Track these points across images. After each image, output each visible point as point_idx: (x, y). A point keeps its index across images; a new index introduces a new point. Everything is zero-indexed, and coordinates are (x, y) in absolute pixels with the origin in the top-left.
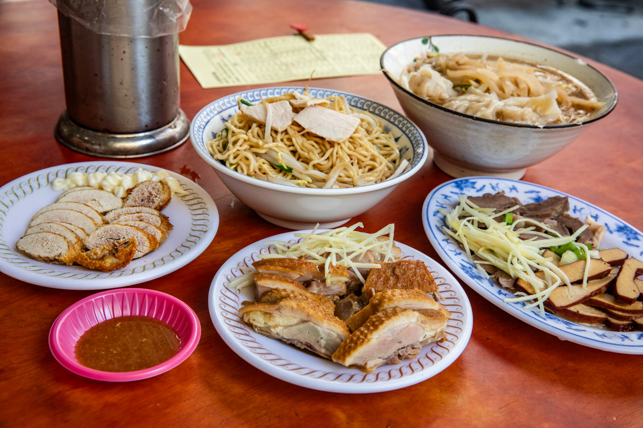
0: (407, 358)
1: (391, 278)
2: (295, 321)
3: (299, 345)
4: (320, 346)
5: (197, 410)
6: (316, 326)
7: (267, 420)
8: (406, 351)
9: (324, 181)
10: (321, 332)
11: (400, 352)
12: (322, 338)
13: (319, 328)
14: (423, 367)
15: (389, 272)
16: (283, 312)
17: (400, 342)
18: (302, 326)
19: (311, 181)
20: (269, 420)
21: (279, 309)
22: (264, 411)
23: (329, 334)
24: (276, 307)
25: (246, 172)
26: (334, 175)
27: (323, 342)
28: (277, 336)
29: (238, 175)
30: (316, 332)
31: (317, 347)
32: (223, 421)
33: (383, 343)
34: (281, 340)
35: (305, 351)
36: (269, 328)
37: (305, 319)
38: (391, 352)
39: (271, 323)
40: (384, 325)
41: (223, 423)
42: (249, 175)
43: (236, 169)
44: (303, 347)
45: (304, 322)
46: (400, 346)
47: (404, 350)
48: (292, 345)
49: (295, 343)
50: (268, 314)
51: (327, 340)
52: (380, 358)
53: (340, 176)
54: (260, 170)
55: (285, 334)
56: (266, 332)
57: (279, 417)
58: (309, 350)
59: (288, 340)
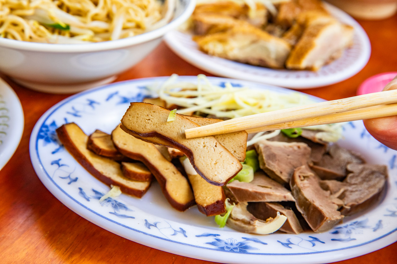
19: (93, 34)
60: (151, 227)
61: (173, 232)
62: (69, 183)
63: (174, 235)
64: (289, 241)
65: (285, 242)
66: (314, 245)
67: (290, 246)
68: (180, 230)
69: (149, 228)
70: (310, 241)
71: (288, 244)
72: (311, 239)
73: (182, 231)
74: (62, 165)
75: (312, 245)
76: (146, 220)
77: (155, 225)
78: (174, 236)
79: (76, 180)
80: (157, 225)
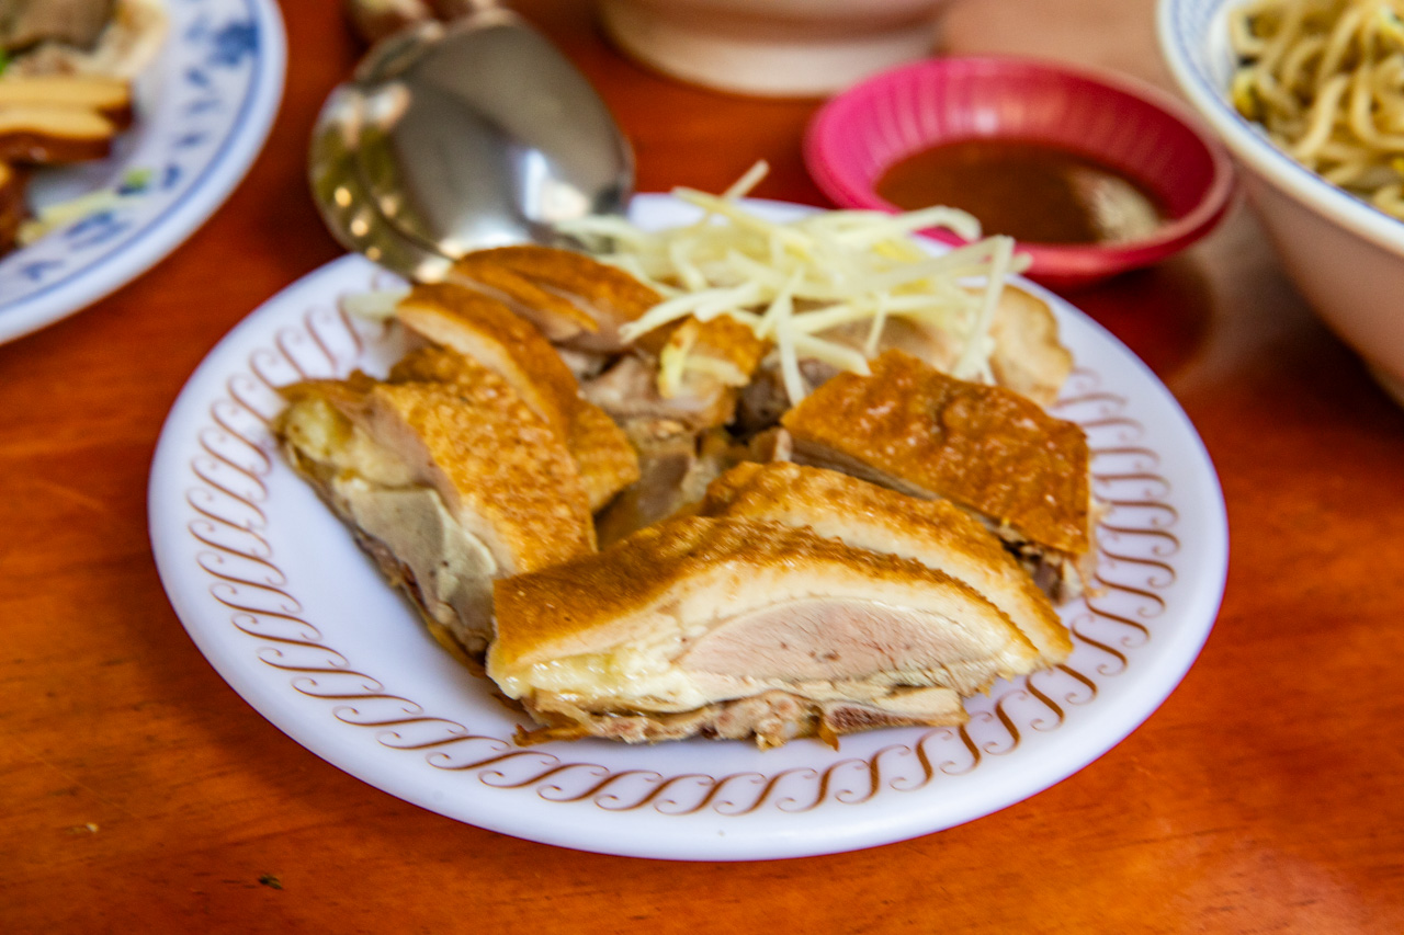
1: (916, 427)
3: (388, 568)
4: (434, 591)
6: (442, 511)
10: (448, 537)
12: (446, 564)
13: (447, 522)
14: (976, 754)
15: (921, 405)
16: (379, 426)
21: (369, 414)
23: (471, 555)
24: (365, 401)
28: (344, 512)
30: (437, 534)
31: (426, 594)
36: (331, 472)
39: (340, 457)
44: (396, 580)
45: (419, 484)
49: (381, 556)
50: (343, 424)
51: (460, 579)
55: (363, 513)
56: (322, 486)
58: (409, 598)
59: (368, 537)
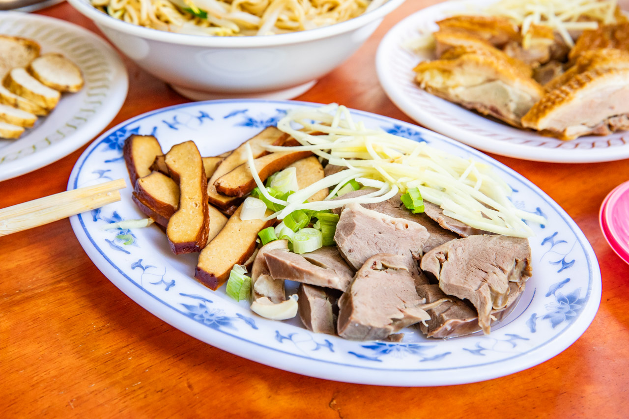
0: (619, 131)
2: (480, 80)
3: (482, 110)
4: (508, 110)
5: (33, 386)
6: (505, 86)
7: (142, 396)
8: (620, 121)
9: (256, 28)
10: (511, 94)
11: (611, 121)
12: (511, 101)
13: (509, 89)
16: (466, 68)
17: (612, 108)
18: (488, 86)
19: (236, 29)
20: (145, 397)
21: (460, 65)
22: (140, 383)
23: (520, 97)
24: (457, 61)
25: (136, 21)
26: (270, 19)
27: (512, 106)
28: (456, 100)
29: (126, 27)
30: (504, 93)
31: (504, 112)
32: (72, 401)
33: (590, 106)
34: (460, 105)
35: (489, 117)
36: (446, 88)
37: (492, 76)
38: (599, 119)
39: (450, 83)
40: (592, 82)
41: (71, 404)
42: (142, 25)
43: (122, 18)
44: (487, 112)
45: (490, 80)
46: (612, 113)
47: (616, 119)
48: (474, 111)
49: (478, 107)
50: (446, 72)
51: (518, 104)
52: (583, 124)
53: (279, 20)
54: (158, 17)
55: (465, 96)
56: (442, 94)
57: (161, 391)
58: (495, 117)
59: (470, 103)
60: (284, 340)
61: (315, 346)
62: (167, 289)
63: (317, 349)
64: (479, 347)
65: (474, 348)
66: (515, 346)
67: (482, 352)
68: (325, 343)
69: (281, 342)
70: (507, 341)
71: (479, 351)
72: (509, 338)
73: (328, 344)
74: (147, 268)
75: (512, 346)
76: (277, 332)
77: (290, 337)
78: (316, 352)
79: (173, 283)
80: (293, 338)
